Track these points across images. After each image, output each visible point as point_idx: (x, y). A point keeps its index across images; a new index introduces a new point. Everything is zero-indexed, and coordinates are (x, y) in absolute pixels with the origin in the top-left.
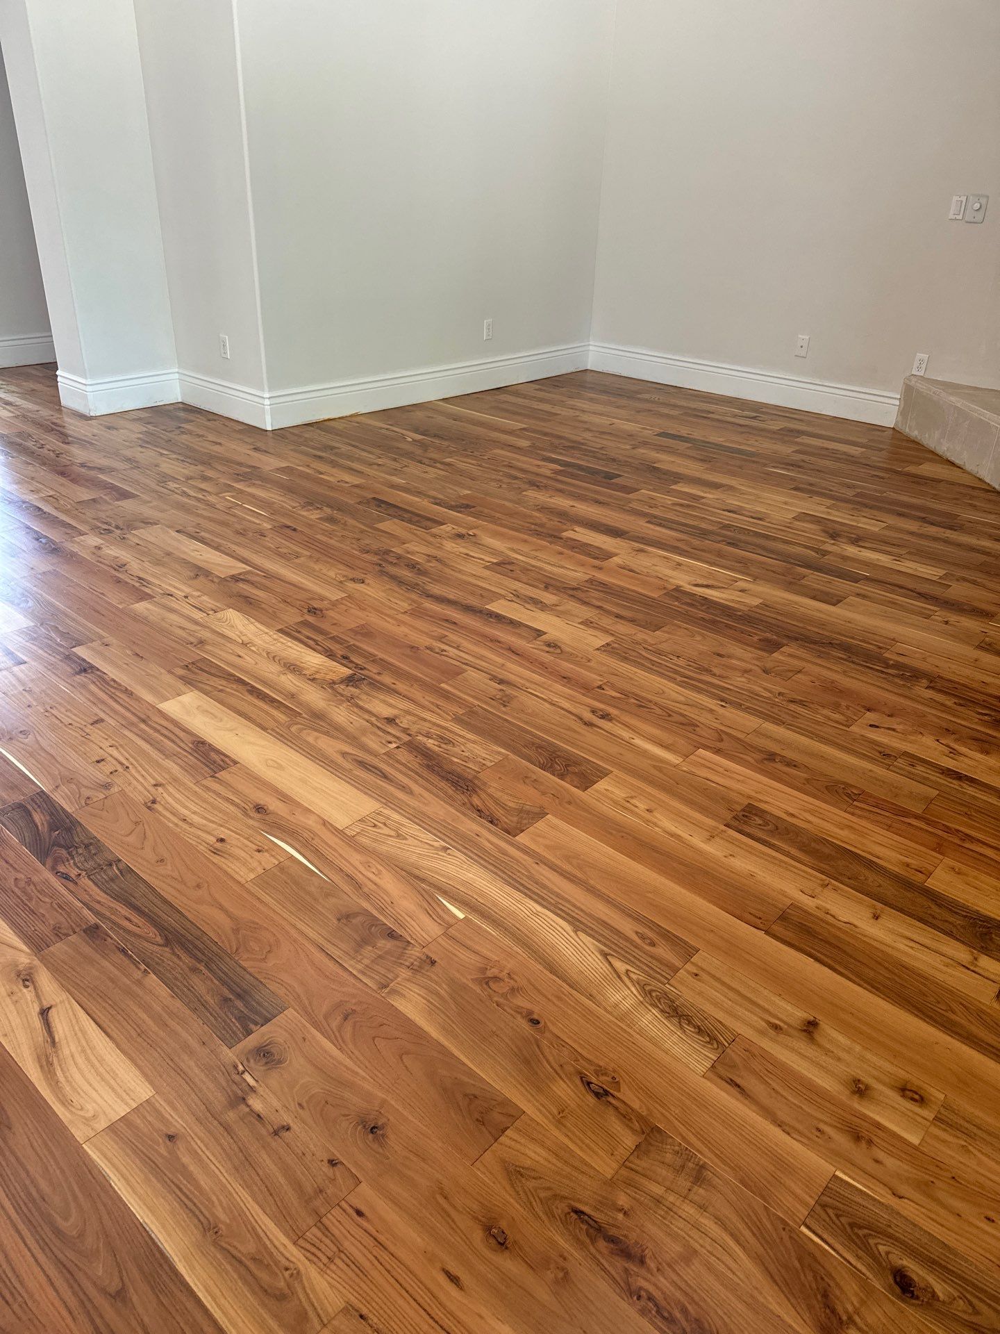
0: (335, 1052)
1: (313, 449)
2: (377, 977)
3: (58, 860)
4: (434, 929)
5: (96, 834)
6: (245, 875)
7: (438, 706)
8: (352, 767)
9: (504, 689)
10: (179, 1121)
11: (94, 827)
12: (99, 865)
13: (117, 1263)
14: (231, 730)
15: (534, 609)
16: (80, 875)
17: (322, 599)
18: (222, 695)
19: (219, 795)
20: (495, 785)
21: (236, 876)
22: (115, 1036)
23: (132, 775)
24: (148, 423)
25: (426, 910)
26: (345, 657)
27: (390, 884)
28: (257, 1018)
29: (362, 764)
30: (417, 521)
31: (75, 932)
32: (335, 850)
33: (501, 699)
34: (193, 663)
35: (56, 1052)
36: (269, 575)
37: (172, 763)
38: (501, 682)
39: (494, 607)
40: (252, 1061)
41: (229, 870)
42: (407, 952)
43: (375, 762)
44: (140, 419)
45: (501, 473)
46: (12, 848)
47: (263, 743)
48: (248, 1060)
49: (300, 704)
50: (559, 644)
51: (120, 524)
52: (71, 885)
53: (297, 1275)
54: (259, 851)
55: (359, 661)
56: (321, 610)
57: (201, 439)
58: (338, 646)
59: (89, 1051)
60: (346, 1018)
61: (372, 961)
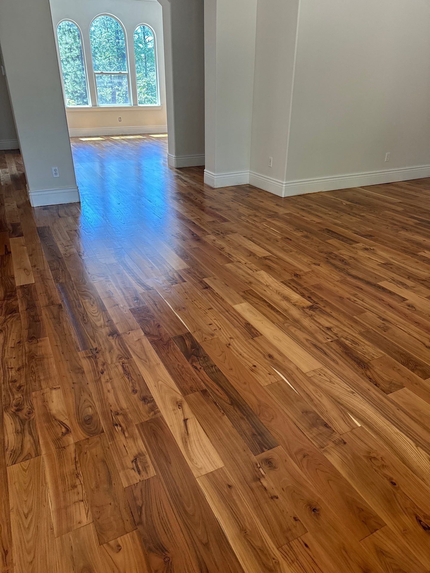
0: (299, 471)
1: (301, 206)
2: (319, 443)
3: (193, 361)
4: (346, 428)
5: (207, 353)
6: (264, 383)
7: (351, 326)
8: (310, 346)
9: (385, 323)
10: (233, 481)
11: (207, 350)
12: (208, 366)
13: (206, 531)
14: (260, 321)
15: (402, 288)
16: (201, 368)
17: (301, 271)
18: (257, 306)
19: (254, 347)
20: (378, 368)
21: (260, 383)
22: (211, 438)
23: (222, 332)
24: (235, 192)
25: (342, 418)
26: (309, 297)
27: (325, 402)
28: (267, 446)
29: (315, 346)
30: (346, 241)
31: (198, 391)
32: (302, 382)
33: (383, 328)
34: (247, 291)
35: (189, 438)
36: (279, 258)
37: (237, 330)
38: (384, 320)
39: (382, 284)
40: (264, 464)
41: (257, 379)
42: (333, 435)
43: (321, 346)
44: (232, 190)
45: (388, 222)
46: (177, 352)
47: (272, 328)
48: (262, 463)
49: (289, 315)
50: (415, 306)
51: (223, 232)
52: (197, 372)
53: (278, 563)
54: (270, 374)
55: (316, 300)
56: (300, 275)
57: (255, 200)
58: (306, 292)
59: (200, 441)
60: (304, 457)
61: (317, 435)
